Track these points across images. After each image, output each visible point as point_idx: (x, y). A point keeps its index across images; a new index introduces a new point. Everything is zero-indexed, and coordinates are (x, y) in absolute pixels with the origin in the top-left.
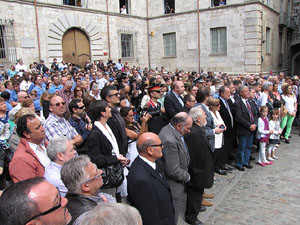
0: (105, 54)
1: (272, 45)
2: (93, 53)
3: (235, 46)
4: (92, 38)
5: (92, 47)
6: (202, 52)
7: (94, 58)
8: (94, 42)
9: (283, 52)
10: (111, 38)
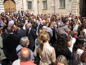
0: (22, 8)
1: (81, 5)
2: (17, 8)
3: (68, 5)
4: (16, 3)
5: (17, 6)
6: (56, 7)
7: (17, 10)
8: (17, 4)
9: (84, 7)
10: (24, 3)
